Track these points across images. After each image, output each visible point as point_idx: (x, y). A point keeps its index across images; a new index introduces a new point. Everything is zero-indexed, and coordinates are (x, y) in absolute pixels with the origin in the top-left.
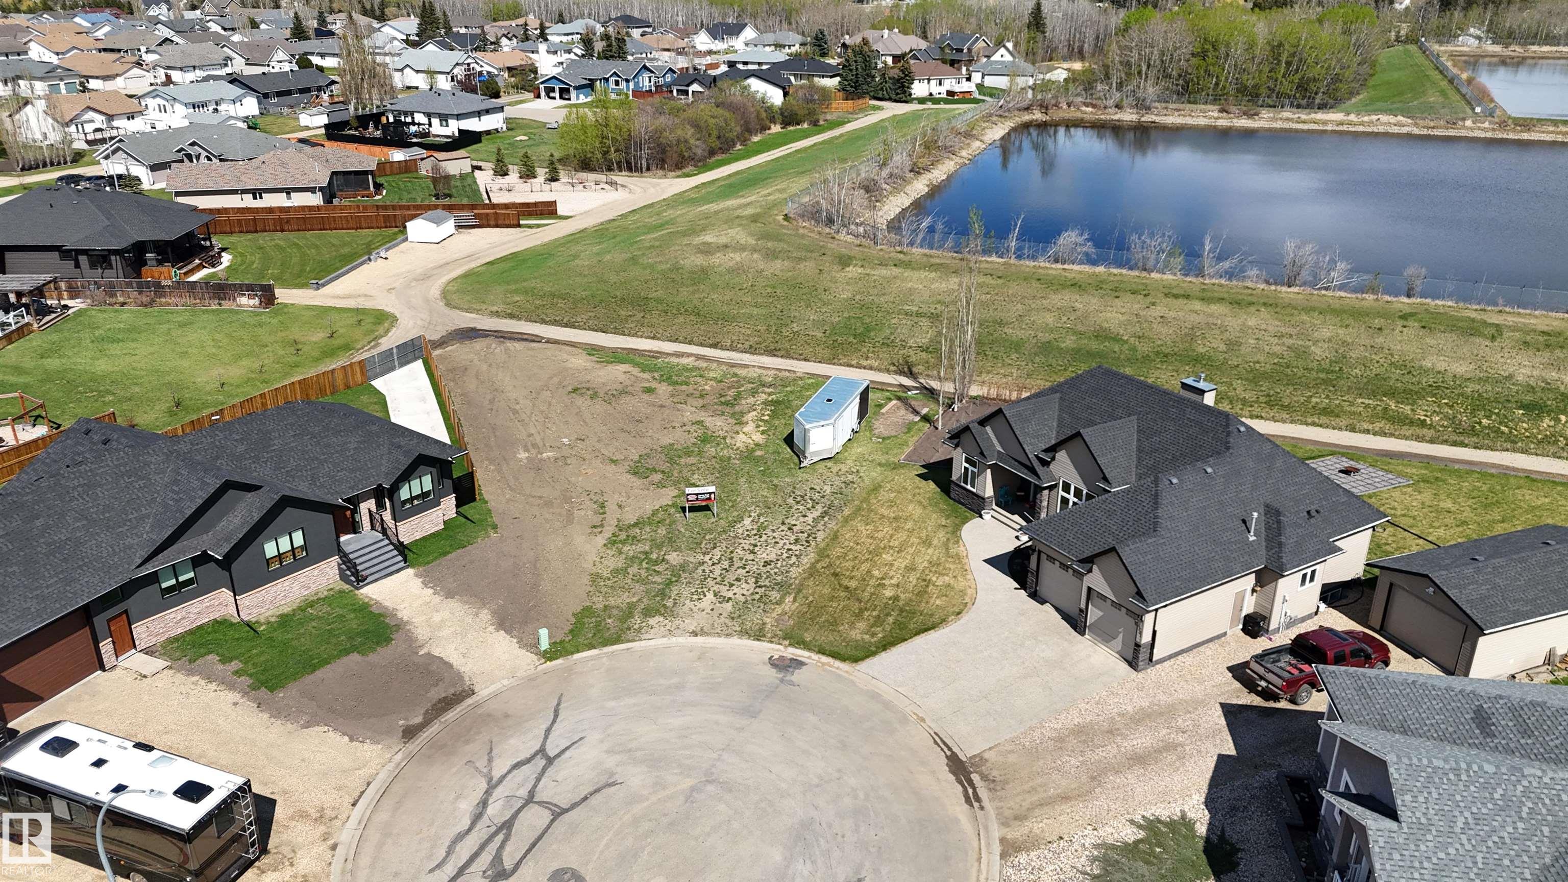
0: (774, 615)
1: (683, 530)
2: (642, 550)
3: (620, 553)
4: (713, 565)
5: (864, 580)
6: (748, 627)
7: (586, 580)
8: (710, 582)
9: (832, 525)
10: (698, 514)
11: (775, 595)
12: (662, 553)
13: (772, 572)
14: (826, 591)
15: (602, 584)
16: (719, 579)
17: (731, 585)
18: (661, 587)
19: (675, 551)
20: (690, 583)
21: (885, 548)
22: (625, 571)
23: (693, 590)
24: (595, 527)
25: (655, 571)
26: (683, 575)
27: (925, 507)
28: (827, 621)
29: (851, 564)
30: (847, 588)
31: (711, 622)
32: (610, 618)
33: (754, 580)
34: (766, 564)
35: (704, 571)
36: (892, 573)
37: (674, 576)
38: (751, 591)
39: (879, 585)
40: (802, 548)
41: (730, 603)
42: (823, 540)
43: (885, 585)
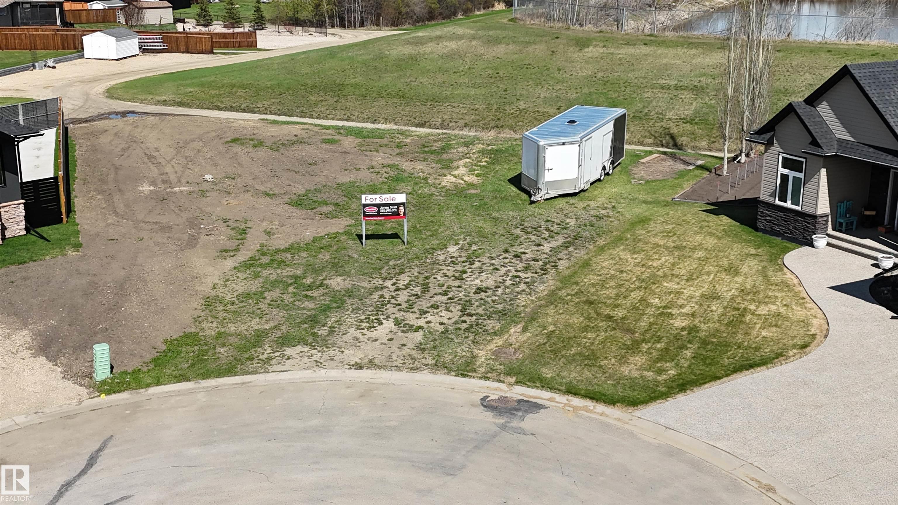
0: (492, 346)
1: (355, 256)
2: (291, 274)
3: (257, 276)
4: (396, 290)
5: (638, 309)
6: (447, 360)
7: (196, 303)
8: (391, 309)
9: (581, 254)
10: (380, 241)
11: (492, 324)
12: (322, 278)
13: (489, 299)
14: (577, 320)
15: (222, 308)
16: (404, 306)
17: (423, 312)
18: (313, 312)
19: (340, 276)
20: (360, 309)
21: (665, 276)
22: (260, 296)
23: (363, 317)
24: (226, 251)
25: (306, 296)
26: (349, 301)
27: (719, 238)
28: (580, 354)
29: (615, 292)
30: (609, 318)
31: (386, 353)
32: (223, 345)
33: (459, 307)
34: (479, 290)
35: (382, 296)
36: (680, 302)
37: (336, 302)
38: (454, 320)
39: (661, 314)
40: (536, 276)
41: (421, 333)
42: (568, 268)
43: (670, 313)
